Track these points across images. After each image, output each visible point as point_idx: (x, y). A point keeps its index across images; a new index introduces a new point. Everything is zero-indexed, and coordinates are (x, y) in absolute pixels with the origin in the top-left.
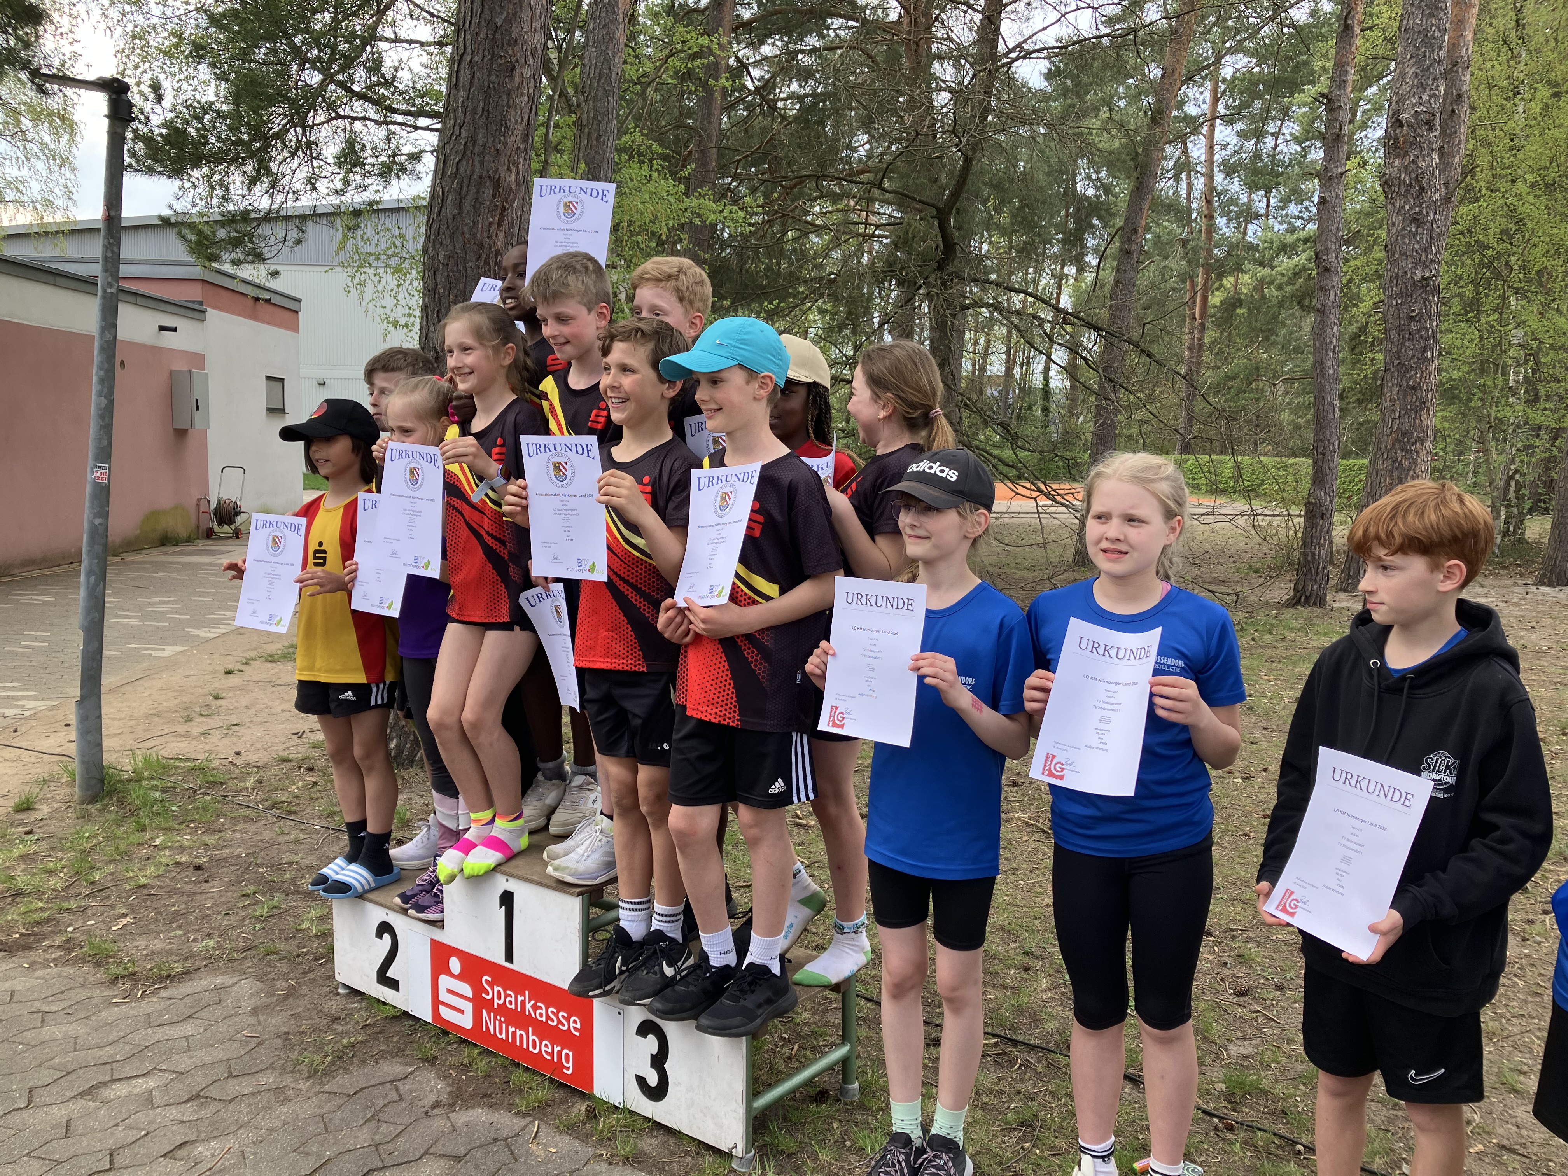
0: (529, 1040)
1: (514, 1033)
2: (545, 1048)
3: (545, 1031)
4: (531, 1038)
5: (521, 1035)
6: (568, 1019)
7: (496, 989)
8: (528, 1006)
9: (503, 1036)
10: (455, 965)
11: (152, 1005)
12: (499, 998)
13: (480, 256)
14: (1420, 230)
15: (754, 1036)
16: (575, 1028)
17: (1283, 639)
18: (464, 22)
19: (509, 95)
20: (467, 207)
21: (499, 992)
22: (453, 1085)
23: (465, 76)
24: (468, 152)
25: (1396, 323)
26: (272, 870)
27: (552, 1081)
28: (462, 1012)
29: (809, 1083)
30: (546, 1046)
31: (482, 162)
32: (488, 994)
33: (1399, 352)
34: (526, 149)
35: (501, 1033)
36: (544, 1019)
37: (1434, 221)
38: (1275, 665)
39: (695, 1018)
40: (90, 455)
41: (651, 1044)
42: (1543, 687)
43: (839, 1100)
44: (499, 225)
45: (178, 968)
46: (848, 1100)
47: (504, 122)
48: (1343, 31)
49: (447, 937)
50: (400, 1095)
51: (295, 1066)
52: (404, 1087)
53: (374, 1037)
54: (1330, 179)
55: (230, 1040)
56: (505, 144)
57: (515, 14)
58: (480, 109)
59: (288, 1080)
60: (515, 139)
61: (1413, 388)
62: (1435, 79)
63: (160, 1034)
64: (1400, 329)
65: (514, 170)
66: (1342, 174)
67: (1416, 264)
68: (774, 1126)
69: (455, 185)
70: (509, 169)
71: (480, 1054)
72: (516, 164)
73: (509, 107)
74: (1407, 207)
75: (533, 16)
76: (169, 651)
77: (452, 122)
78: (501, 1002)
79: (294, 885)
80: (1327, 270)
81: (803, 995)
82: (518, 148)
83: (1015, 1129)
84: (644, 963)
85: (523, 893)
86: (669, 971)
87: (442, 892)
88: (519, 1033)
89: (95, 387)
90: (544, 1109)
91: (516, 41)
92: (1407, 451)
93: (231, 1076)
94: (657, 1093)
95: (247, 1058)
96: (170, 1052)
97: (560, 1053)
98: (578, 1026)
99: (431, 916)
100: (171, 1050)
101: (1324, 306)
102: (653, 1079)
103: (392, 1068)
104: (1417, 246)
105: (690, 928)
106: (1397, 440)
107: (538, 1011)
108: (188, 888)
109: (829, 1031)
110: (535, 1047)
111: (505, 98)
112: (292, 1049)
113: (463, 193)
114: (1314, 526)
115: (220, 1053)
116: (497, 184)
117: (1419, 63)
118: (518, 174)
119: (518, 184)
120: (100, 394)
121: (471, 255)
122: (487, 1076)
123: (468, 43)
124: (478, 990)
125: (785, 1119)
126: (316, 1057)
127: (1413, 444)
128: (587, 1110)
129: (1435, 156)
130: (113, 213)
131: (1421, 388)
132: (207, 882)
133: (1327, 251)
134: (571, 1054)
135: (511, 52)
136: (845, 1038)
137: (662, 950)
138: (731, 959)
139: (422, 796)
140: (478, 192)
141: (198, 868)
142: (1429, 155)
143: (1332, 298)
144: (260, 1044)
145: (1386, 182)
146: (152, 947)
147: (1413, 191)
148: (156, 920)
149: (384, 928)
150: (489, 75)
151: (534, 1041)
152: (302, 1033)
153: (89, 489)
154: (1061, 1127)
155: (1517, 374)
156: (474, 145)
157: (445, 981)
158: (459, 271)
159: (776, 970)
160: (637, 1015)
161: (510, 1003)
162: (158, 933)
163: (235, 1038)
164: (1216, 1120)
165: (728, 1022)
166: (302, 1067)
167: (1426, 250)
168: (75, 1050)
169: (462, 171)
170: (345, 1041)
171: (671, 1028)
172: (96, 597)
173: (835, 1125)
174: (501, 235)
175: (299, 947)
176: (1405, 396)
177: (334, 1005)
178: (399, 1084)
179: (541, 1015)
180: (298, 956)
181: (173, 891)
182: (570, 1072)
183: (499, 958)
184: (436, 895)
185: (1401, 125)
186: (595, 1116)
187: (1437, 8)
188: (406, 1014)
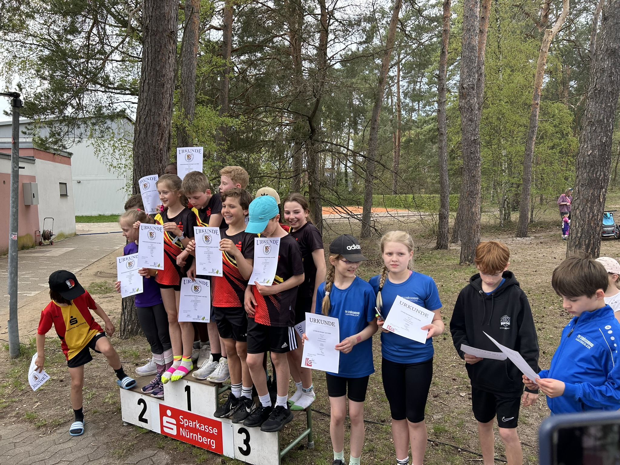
0: (198, 438)
1: (193, 436)
2: (204, 440)
3: (203, 434)
4: (199, 437)
5: (195, 436)
6: (212, 430)
7: (185, 420)
8: (197, 426)
9: (189, 437)
10: (169, 413)
11: (54, 436)
12: (186, 423)
13: (155, 151)
14: (472, 124)
15: (280, 431)
16: (215, 432)
17: (435, 263)
18: (145, 69)
19: (162, 94)
20: (149, 134)
21: (186, 421)
22: (171, 456)
23: (146, 88)
24: (149, 115)
25: (467, 155)
26: (90, 380)
27: (208, 451)
28: (172, 429)
29: (298, 443)
30: (205, 439)
31: (154, 118)
32: (182, 422)
33: (468, 164)
34: (169, 113)
35: (187, 436)
36: (203, 430)
37: (476, 120)
38: (433, 273)
39: (260, 426)
40: (10, 229)
41: (244, 436)
42: (521, 276)
43: (308, 448)
44: (161, 140)
45: (62, 421)
46: (311, 448)
47: (161, 104)
48: (442, 54)
49: (165, 403)
50: (153, 462)
51: (113, 455)
52: (154, 459)
53: (140, 441)
54: (441, 103)
55: (86, 447)
56: (162, 112)
57: (163, 66)
58: (152, 100)
59: (111, 460)
60: (165, 109)
61: (473, 176)
62: (474, 73)
63: (60, 447)
64: (468, 157)
65: (165, 120)
66: (445, 101)
67: (472, 135)
68: (287, 460)
69: (144, 127)
70: (164, 120)
71: (180, 444)
72: (166, 118)
73: (163, 98)
74: (468, 116)
75: (170, 66)
76: (33, 294)
77: (142, 104)
78: (187, 425)
79: (100, 384)
80: (442, 134)
81: (295, 414)
82: (167, 113)
83: (367, 453)
84: (239, 408)
85: (194, 387)
86: (248, 410)
87: (163, 387)
88: (194, 435)
89: (11, 205)
90: (206, 462)
91: (164, 75)
92: (473, 198)
93: (90, 461)
94: (246, 453)
95: (94, 453)
96: (65, 454)
97: (210, 441)
98: (217, 431)
99: (159, 396)
100: (65, 453)
101: (441, 146)
102: (245, 448)
103: (149, 452)
104: (472, 129)
105: (255, 394)
106: (469, 194)
107: (201, 427)
108: (59, 389)
109: (301, 423)
110: (200, 440)
111: (161, 95)
112: (110, 449)
113: (147, 129)
114: (442, 222)
115: (84, 453)
116: (160, 126)
117: (468, 68)
118: (167, 121)
119: (167, 125)
120: (13, 207)
121: (152, 151)
122: (184, 452)
123: (147, 76)
124: (178, 421)
125: (290, 457)
126: (120, 451)
127: (475, 195)
128: (222, 461)
129: (475, 99)
130: (16, 141)
131: (476, 176)
132: (66, 386)
133: (441, 128)
134: (214, 441)
135: (163, 79)
136: (308, 427)
137: (245, 403)
138: (270, 404)
139: (142, 346)
140: (153, 129)
141: (62, 381)
142: (473, 98)
143: (444, 144)
144: (98, 448)
145: (460, 108)
146: (50, 414)
147: (469, 110)
148: (50, 403)
149: (141, 401)
150: (155, 87)
151: (200, 438)
152: (113, 442)
153: (10, 242)
154: (382, 450)
155: (505, 165)
156: (151, 112)
157: (165, 419)
158: (147, 157)
159: (286, 407)
160: (237, 427)
161: (191, 425)
162: (51, 408)
163: (88, 446)
164: (432, 443)
165: (271, 427)
166: (116, 455)
167: (474, 130)
168: (30, 456)
169: (146, 121)
170: (130, 444)
171: (251, 430)
172: (14, 282)
173: (308, 457)
174: (162, 144)
175: (106, 409)
176: (471, 179)
177: (123, 430)
178: (152, 458)
179: (202, 428)
180: (106, 412)
181: (53, 391)
182: (214, 448)
183: (186, 409)
184: (160, 388)
185: (464, 89)
186: (225, 463)
187: (473, 49)
188: (151, 431)
